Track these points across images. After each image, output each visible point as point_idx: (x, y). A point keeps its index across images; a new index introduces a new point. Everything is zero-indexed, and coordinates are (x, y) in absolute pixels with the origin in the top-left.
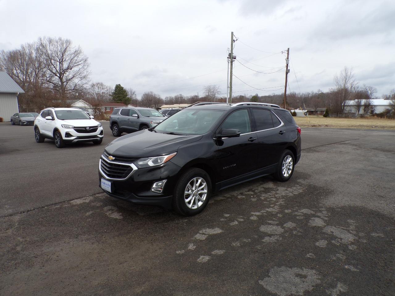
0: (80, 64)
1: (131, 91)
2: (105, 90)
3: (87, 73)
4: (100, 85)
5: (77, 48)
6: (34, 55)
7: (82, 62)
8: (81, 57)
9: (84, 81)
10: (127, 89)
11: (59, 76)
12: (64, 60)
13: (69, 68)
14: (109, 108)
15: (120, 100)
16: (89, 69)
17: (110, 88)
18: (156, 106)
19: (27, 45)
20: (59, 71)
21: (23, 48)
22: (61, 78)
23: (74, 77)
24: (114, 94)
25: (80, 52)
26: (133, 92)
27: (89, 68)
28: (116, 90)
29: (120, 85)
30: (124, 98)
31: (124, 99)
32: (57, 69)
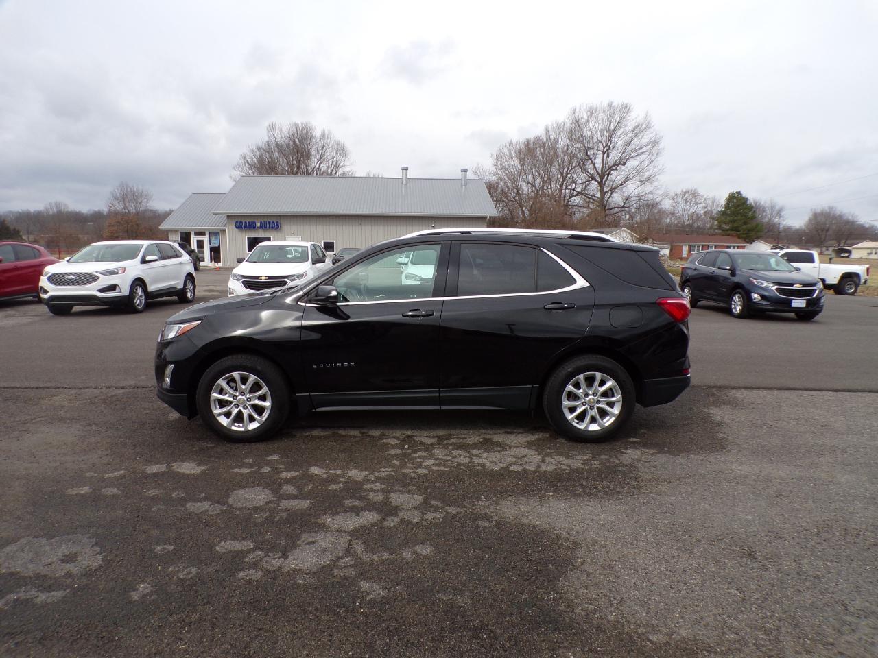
0: (642, 153)
1: (772, 208)
2: (701, 205)
3: (655, 171)
4: (691, 195)
5: (640, 119)
6: (561, 143)
7: (648, 147)
8: (646, 138)
9: (647, 188)
10: (762, 203)
11: (598, 179)
12: (611, 147)
13: (621, 162)
14: (698, 247)
15: (736, 229)
16: (660, 161)
17: (713, 202)
18: (839, 245)
19: (554, 126)
20: (599, 171)
21: (547, 131)
22: (601, 184)
23: (627, 180)
24: (723, 213)
25: (648, 126)
26: (777, 208)
27: (659, 159)
28: (727, 206)
29: (739, 193)
30: (745, 223)
31: (744, 227)
32: (597, 166)
